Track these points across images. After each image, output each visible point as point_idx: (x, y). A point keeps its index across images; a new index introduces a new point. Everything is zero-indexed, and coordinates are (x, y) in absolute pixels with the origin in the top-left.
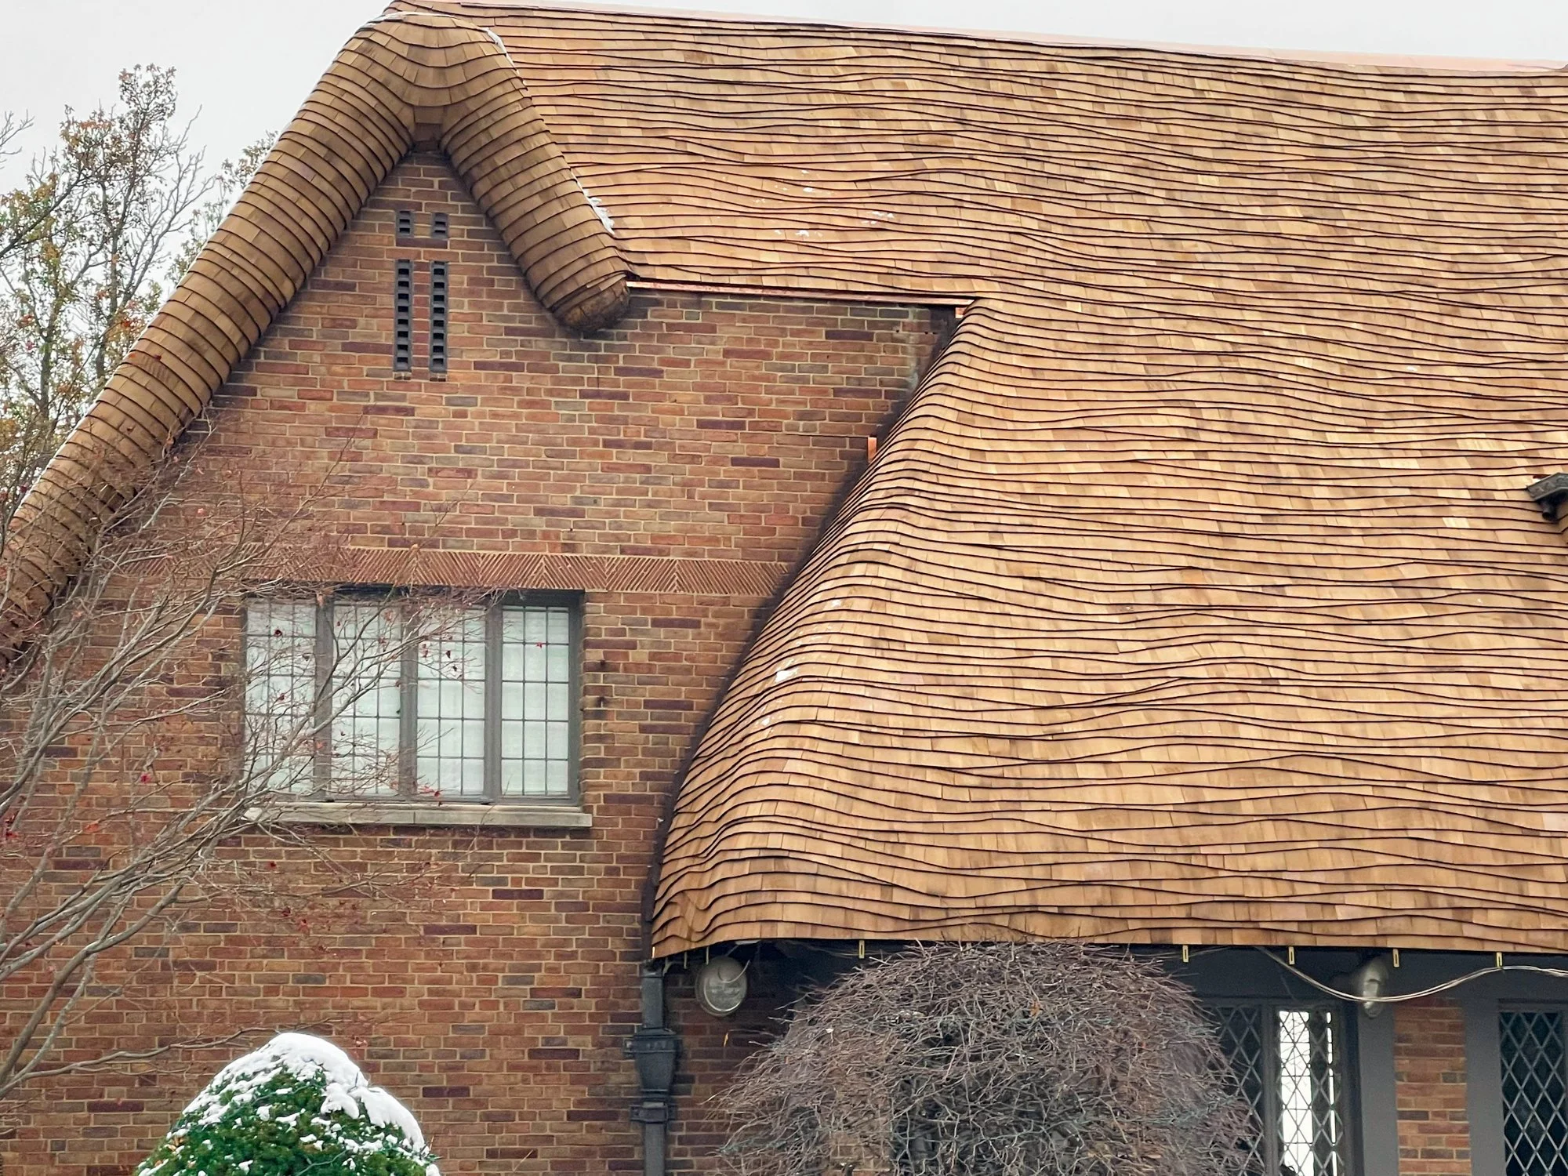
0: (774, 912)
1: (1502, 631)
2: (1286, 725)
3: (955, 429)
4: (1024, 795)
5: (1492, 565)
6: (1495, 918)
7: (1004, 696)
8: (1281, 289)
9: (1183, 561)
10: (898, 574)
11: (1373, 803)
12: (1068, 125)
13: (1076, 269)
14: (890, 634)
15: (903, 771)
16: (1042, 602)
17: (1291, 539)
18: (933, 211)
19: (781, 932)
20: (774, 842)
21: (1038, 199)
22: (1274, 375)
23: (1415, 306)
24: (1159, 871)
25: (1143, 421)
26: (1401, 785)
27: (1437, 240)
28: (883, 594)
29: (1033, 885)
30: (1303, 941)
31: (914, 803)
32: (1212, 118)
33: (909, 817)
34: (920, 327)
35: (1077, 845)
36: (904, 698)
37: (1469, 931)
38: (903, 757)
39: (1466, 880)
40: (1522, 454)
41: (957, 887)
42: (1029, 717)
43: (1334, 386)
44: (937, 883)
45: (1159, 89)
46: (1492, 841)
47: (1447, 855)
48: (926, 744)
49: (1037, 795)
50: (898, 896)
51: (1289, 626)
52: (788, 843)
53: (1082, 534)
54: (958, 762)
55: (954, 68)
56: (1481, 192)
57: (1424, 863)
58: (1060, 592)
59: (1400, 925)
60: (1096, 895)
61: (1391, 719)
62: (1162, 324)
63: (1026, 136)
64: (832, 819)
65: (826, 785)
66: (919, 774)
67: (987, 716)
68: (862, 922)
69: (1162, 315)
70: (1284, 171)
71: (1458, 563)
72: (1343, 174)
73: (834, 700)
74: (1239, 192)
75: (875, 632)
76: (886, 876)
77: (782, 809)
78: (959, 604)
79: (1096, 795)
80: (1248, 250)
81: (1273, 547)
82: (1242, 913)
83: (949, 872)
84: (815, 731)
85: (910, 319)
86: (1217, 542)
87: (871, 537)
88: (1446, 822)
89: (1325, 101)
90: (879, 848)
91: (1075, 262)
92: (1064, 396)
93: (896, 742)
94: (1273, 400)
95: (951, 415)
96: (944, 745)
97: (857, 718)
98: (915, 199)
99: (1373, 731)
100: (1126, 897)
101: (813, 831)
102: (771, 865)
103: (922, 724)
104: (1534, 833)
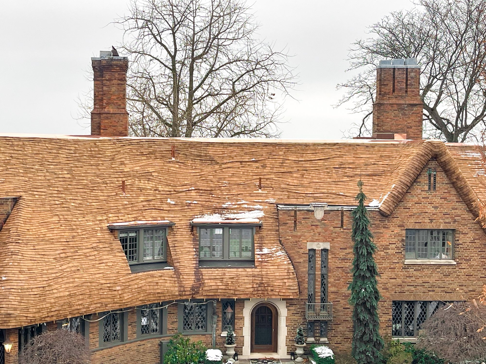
0: (9, 324)
1: (108, 255)
2: (81, 278)
3: (23, 225)
4: (46, 297)
5: (105, 242)
6: (110, 305)
7: (41, 279)
8: (67, 189)
9: (62, 248)
10: (21, 257)
11: (94, 289)
12: (28, 156)
13: (36, 188)
14: (22, 270)
15: (27, 296)
16: (43, 259)
17: (77, 241)
18: (11, 178)
19: (11, 327)
20: (9, 312)
21: (27, 173)
22: (69, 207)
23: (86, 191)
24: (66, 307)
25: (52, 220)
26: (98, 286)
27: (87, 176)
28: (19, 262)
29: (48, 313)
30: (85, 314)
31: (30, 301)
32: (50, 153)
33: (29, 304)
34: (11, 202)
35: (54, 304)
36: (26, 282)
37: (107, 308)
38: (27, 293)
39: (107, 300)
40: (106, 219)
41: (37, 315)
42: (45, 282)
43: (78, 209)
44: (34, 315)
45: (41, 147)
46: (110, 293)
47: (104, 296)
48: (30, 290)
49: (48, 297)
50: (28, 318)
51: (79, 258)
52: (11, 312)
53: (46, 244)
54: (36, 293)
55: (8, 144)
56: (92, 166)
57: (101, 298)
58: (46, 257)
59: (98, 309)
60: (56, 313)
61: (95, 274)
62: (50, 199)
63: (22, 159)
64: (18, 307)
65: (16, 301)
66: (30, 296)
67: (39, 283)
68: (23, 324)
69: (50, 197)
70: (63, 164)
71: (100, 242)
72: (72, 163)
73: (15, 284)
74: (57, 169)
75: (19, 269)
76: (26, 315)
77: (10, 306)
78: (31, 262)
79: (56, 295)
80: (60, 181)
81: (74, 243)
82: (77, 311)
83: (35, 313)
84: (13, 290)
85: (10, 200)
86: (66, 243)
87: (15, 249)
88: (104, 291)
89: (66, 148)
90: (25, 310)
91: (35, 187)
92: (38, 216)
93: (26, 291)
94: (69, 213)
95: (22, 222)
96: (33, 290)
97: (20, 287)
98: (7, 175)
99: (93, 277)
100: (61, 312)
101: (15, 309)
102: (8, 316)
103: (29, 287)
104: (115, 290)
